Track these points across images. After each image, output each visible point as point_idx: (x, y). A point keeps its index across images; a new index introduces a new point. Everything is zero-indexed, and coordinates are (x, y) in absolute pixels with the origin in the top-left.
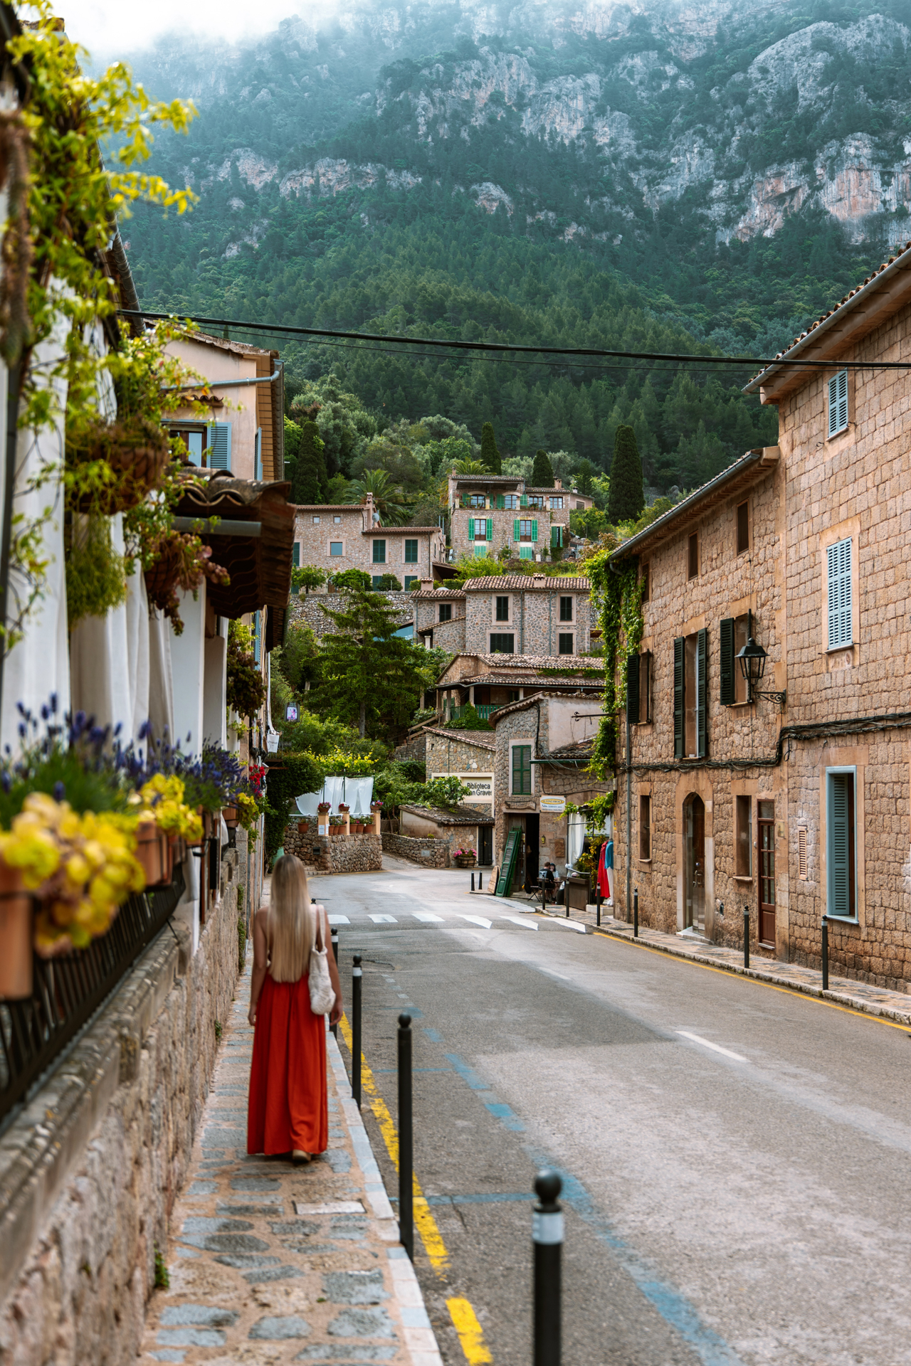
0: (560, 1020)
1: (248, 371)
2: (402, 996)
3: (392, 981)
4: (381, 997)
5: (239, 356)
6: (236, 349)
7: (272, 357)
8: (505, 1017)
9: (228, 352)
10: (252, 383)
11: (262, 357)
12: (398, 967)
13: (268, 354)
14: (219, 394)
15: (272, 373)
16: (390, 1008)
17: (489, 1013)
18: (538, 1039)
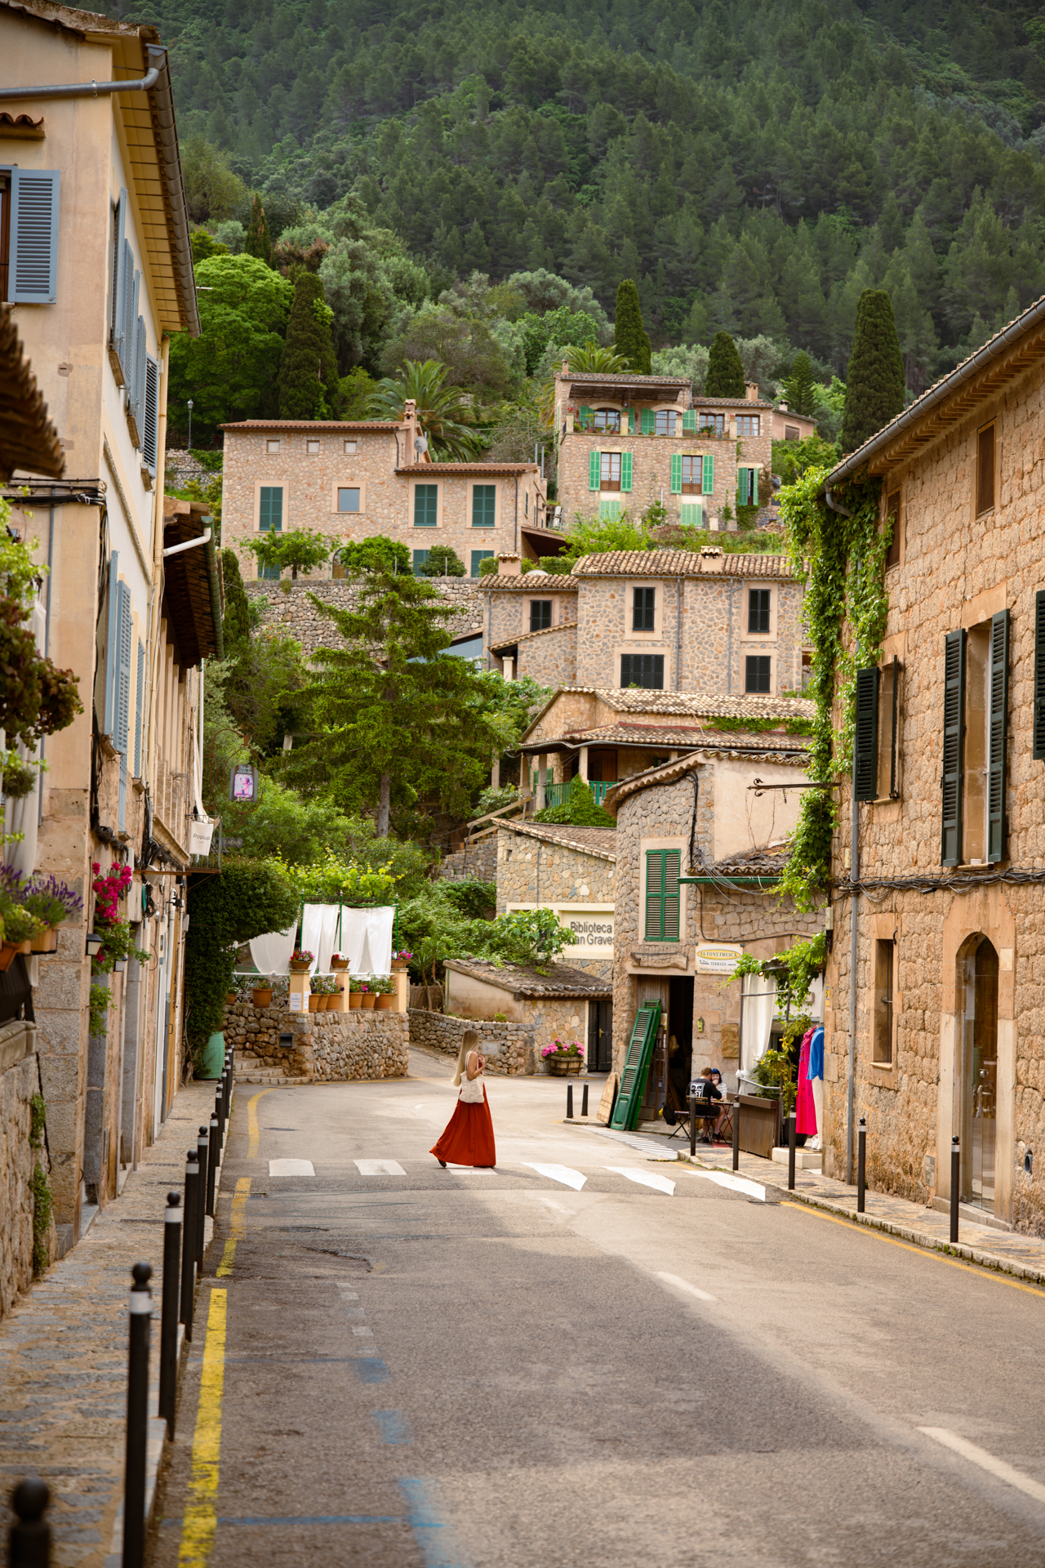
0: (673, 1395)
1: (97, 68)
2: (362, 1331)
3: (353, 1296)
4: (316, 1333)
5: (76, 37)
6: (70, 22)
7: (144, 39)
8: (562, 1384)
9: (55, 29)
10: (103, 92)
11: (124, 39)
12: (378, 1266)
13: (136, 33)
14: (34, 113)
15: (146, 71)
16: (324, 1358)
17: (528, 1374)
18: (615, 1441)
